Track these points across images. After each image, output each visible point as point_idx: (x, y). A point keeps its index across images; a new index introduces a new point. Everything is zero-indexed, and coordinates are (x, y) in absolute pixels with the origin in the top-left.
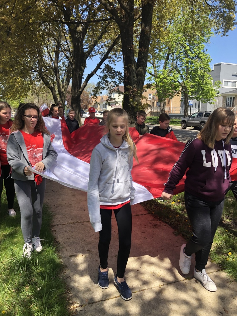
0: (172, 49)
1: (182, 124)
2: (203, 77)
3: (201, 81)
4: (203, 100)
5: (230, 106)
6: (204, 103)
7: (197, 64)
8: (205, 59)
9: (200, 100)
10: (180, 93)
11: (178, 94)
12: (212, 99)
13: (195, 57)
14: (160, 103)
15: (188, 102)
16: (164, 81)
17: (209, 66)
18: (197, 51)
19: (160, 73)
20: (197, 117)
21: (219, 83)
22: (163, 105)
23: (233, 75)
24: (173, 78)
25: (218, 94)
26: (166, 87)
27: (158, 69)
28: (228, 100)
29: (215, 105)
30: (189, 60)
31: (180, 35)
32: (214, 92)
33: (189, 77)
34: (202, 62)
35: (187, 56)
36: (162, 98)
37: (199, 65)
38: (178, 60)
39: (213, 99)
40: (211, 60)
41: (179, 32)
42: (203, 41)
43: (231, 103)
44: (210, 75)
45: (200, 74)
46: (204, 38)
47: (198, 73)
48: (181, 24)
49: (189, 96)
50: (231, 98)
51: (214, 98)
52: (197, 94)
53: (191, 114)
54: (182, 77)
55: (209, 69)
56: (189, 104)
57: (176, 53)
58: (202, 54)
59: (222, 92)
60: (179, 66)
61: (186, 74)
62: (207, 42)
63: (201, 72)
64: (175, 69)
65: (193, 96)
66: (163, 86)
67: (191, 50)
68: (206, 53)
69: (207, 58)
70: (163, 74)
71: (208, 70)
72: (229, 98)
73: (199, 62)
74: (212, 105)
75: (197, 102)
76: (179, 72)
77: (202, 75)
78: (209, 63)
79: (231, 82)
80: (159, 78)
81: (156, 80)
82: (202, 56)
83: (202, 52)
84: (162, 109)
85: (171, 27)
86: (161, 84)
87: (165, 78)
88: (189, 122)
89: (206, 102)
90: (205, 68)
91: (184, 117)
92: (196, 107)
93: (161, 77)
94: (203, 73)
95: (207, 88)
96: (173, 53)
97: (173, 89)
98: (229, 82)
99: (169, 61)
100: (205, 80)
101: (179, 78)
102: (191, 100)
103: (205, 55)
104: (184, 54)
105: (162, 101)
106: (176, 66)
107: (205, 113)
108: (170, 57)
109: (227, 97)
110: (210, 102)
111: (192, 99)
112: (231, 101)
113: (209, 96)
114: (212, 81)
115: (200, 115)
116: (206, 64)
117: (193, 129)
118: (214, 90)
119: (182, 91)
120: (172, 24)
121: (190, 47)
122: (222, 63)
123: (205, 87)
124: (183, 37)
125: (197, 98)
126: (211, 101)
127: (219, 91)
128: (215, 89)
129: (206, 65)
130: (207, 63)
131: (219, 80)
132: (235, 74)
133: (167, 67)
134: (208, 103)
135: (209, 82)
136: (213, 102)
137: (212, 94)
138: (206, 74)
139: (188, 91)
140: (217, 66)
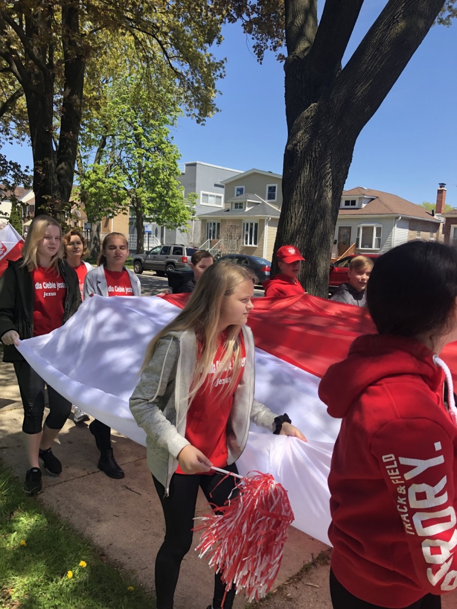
0: (112, 128)
1: (134, 266)
2: (167, 186)
3: (165, 192)
4: (169, 224)
5: (214, 238)
6: (170, 229)
7: (157, 161)
8: (170, 153)
9: (165, 224)
10: (128, 208)
11: (124, 211)
12: (183, 223)
13: (154, 148)
14: (91, 225)
15: (143, 227)
16: (97, 185)
17: (177, 166)
18: (156, 138)
20: (161, 254)
21: (195, 196)
22: (96, 230)
23: (216, 185)
24: (115, 182)
25: (193, 215)
26: (102, 195)
27: (86, 162)
28: (211, 227)
29: (189, 234)
30: (143, 151)
31: (126, 107)
32: (186, 212)
33: (144, 182)
34: (166, 157)
35: (139, 144)
36: (96, 216)
37: (161, 163)
38: (123, 150)
39: (186, 224)
40: (181, 155)
41: (124, 101)
42: (166, 122)
43: (214, 232)
44: (180, 183)
45: (164, 179)
46: (168, 117)
47: (160, 177)
48: (128, 87)
49: (145, 216)
50: (214, 224)
51: (187, 222)
52: (158, 213)
53: (150, 249)
54: (132, 181)
55: (177, 171)
56: (146, 229)
57: (119, 137)
58: (165, 143)
59: (199, 212)
60: (125, 160)
61: (138, 177)
62: (173, 125)
63: (165, 176)
64: (118, 165)
65: (152, 216)
66: (95, 194)
67: (147, 135)
68: (172, 143)
69: (174, 152)
70: (95, 172)
71: (176, 173)
72: (211, 224)
73: (160, 157)
74: (185, 234)
75: (159, 228)
76: (125, 171)
77: (167, 180)
78: (177, 161)
79: (214, 196)
80: (89, 177)
81: (83, 183)
82: (165, 148)
83: (164, 139)
84: (94, 236)
85: (109, 89)
86: (93, 190)
87: (99, 180)
88: (147, 261)
89: (175, 227)
90: (170, 169)
91: (138, 253)
92: (156, 236)
93: (93, 177)
94: (168, 177)
95: (175, 203)
96: (113, 136)
97: (115, 200)
98: (211, 196)
99: (105, 149)
100: (172, 190)
101: (126, 183)
103: (171, 146)
104: (133, 140)
105: (94, 222)
106: (120, 160)
107: (174, 248)
108: (108, 141)
109: (208, 221)
110: (180, 229)
111: (150, 222)
112: (215, 228)
113: (178, 218)
114: (183, 192)
115: (166, 250)
116: (172, 163)
117: (154, 275)
118: (187, 208)
119: (132, 206)
121: (144, 129)
122: (198, 162)
123: (172, 202)
124: (132, 111)
125: (158, 220)
126: (182, 228)
127: (195, 210)
128: (189, 206)
129: (172, 165)
130: (174, 160)
131: (195, 191)
132: (220, 184)
133: (104, 159)
134: (178, 231)
135: (179, 194)
136: (185, 228)
137: (184, 215)
138: (172, 179)
139: (143, 208)
140: (191, 167)
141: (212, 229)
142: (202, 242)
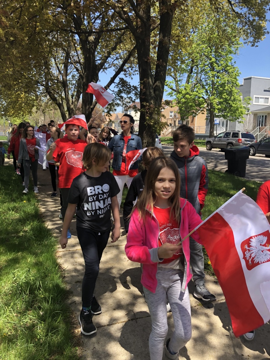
0: (196, 61)
1: (207, 145)
2: (230, 93)
3: (229, 98)
4: (231, 118)
5: (262, 125)
6: (232, 121)
7: (224, 78)
8: (233, 73)
9: (228, 118)
10: (205, 110)
11: (203, 112)
12: (241, 117)
13: (222, 70)
14: (182, 122)
15: (214, 121)
16: (186, 97)
17: (237, 80)
18: (223, 64)
19: (183, 88)
20: (224, 137)
21: (249, 99)
23: (265, 91)
24: (197, 94)
25: (248, 111)
26: (189, 103)
27: (180, 83)
28: (260, 118)
29: (245, 124)
30: (214, 73)
31: (204, 46)
32: (243, 110)
33: (215, 92)
34: (230, 75)
35: (213, 69)
36: (185, 116)
37: (226, 79)
38: (202, 74)
39: (243, 117)
40: (240, 73)
41: (204, 42)
42: (231, 52)
43: (262, 122)
44: (239, 91)
45: (228, 89)
46: (232, 49)
47: (226, 88)
48: (206, 33)
49: (215, 114)
50: (263, 116)
52: (224, 112)
53: (217, 134)
54: (207, 92)
55: (237, 84)
56: (215, 122)
57: (200, 66)
58: (229, 66)
59: (252, 109)
60: (204, 80)
61: (212, 89)
62: (235, 54)
63: (229, 87)
64: (199, 83)
65: (220, 114)
66: (185, 102)
67: (218, 62)
68: (235, 66)
69: (236, 71)
70: (185, 89)
72: (260, 116)
73: (226, 76)
74: (241, 124)
75: (225, 121)
76: (203, 87)
77: (230, 90)
78: (237, 78)
79: (263, 98)
80: (181, 93)
81: (178, 96)
82: (229, 69)
83: (229, 64)
85: (194, 36)
86: (183, 100)
87: (187, 93)
88: (215, 142)
89: (235, 120)
90: (233, 83)
91: (210, 137)
92: (223, 126)
93: (184, 92)
94: (231, 88)
95: (236, 104)
96: (197, 66)
97: (196, 105)
98: (261, 98)
99: (192, 74)
100: (233, 96)
101: (204, 94)
102: (218, 118)
103: (233, 68)
104: (209, 67)
105: (184, 119)
106: (201, 80)
107: (233, 133)
108: (193, 70)
109: (259, 115)
110: (238, 121)
112: (263, 119)
113: (237, 114)
114: (241, 97)
115: (227, 134)
116: (234, 78)
117: (219, 151)
118: (244, 107)
119: (207, 108)
120: (196, 34)
121: (216, 59)
122: (252, 77)
123: (233, 104)
124: (209, 48)
125: (224, 116)
127: (249, 108)
128: (245, 106)
129: (234, 80)
130: (235, 76)
131: (250, 96)
132: (268, 89)
133: (190, 81)
134: (237, 123)
135: (238, 98)
136: (241, 120)
137: (241, 112)
138: (234, 89)
139: (214, 109)
140: (247, 80)
141: (261, 120)
142: (254, 129)
